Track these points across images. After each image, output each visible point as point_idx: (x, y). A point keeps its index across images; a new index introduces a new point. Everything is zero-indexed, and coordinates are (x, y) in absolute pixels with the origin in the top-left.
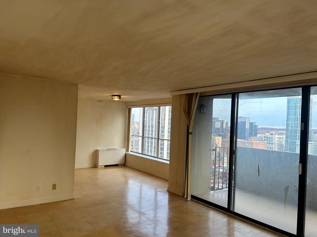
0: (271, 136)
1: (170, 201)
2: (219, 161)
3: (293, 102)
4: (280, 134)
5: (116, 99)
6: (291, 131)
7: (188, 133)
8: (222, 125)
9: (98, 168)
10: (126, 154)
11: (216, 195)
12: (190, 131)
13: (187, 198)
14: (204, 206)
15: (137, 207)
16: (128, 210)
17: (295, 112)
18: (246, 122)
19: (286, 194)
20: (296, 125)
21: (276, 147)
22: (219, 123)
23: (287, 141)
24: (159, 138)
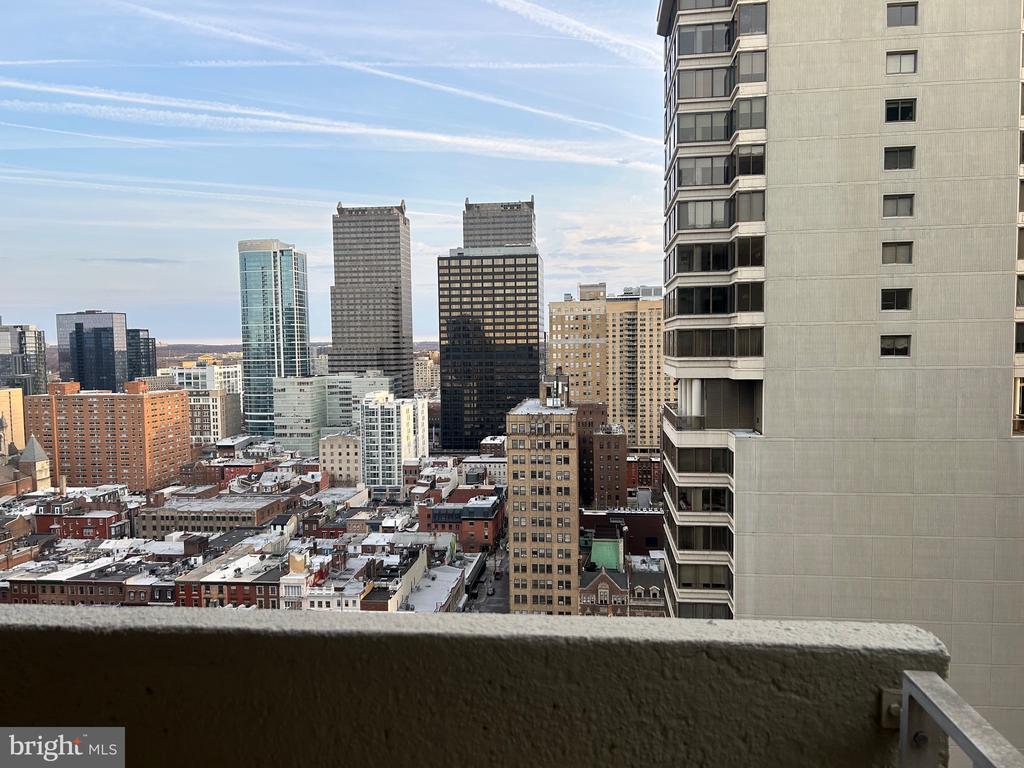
0: (200, 371)
3: (255, 264)
4: (227, 362)
6: (258, 350)
8: (22, 345)
17: (264, 293)
18: (115, 329)
21: (219, 403)
22: (8, 335)
23: (249, 380)
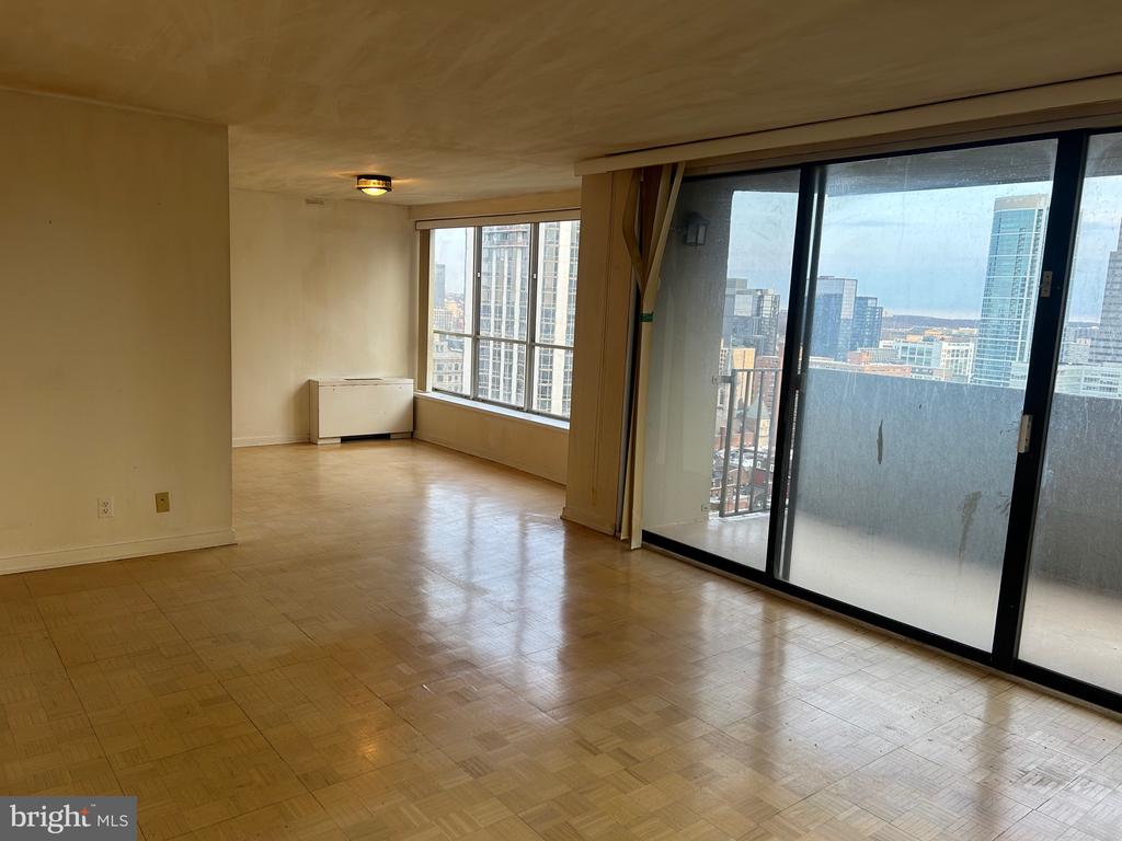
0: (926, 346)
1: (571, 552)
2: (742, 431)
3: (1012, 225)
4: (957, 339)
5: (374, 190)
6: (999, 327)
7: (638, 318)
8: (759, 308)
9: (316, 444)
10: (415, 399)
11: (727, 532)
12: (646, 311)
13: (628, 541)
14: (688, 567)
15: (456, 569)
16: (425, 578)
17: (1018, 260)
18: (845, 295)
19: (967, 521)
20: (1016, 307)
22: (750, 298)
23: (982, 362)
24: (533, 340)
